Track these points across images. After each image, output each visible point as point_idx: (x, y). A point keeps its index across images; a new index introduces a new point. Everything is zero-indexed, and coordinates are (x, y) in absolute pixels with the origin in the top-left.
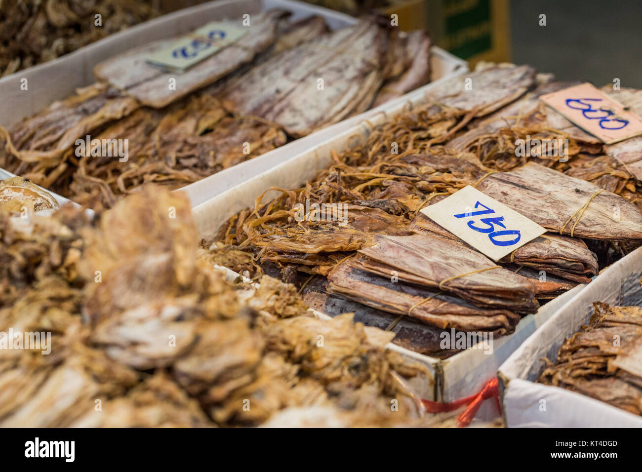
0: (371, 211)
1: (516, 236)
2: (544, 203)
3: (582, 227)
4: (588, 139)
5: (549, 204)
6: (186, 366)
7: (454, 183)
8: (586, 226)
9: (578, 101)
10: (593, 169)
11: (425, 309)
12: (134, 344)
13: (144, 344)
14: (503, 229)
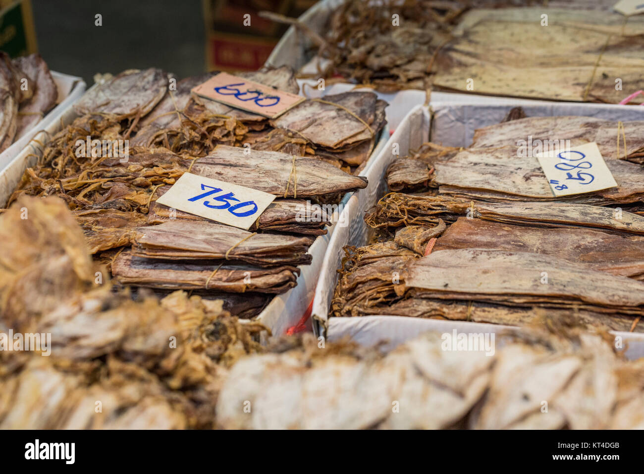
0: (106, 212)
1: (253, 206)
2: (258, 174)
3: (301, 188)
4: (254, 118)
5: (263, 175)
6: (137, 345)
7: (167, 174)
8: (304, 186)
9: (225, 88)
10: (273, 142)
11: (220, 279)
12: (74, 339)
13: (85, 337)
14: (238, 203)
